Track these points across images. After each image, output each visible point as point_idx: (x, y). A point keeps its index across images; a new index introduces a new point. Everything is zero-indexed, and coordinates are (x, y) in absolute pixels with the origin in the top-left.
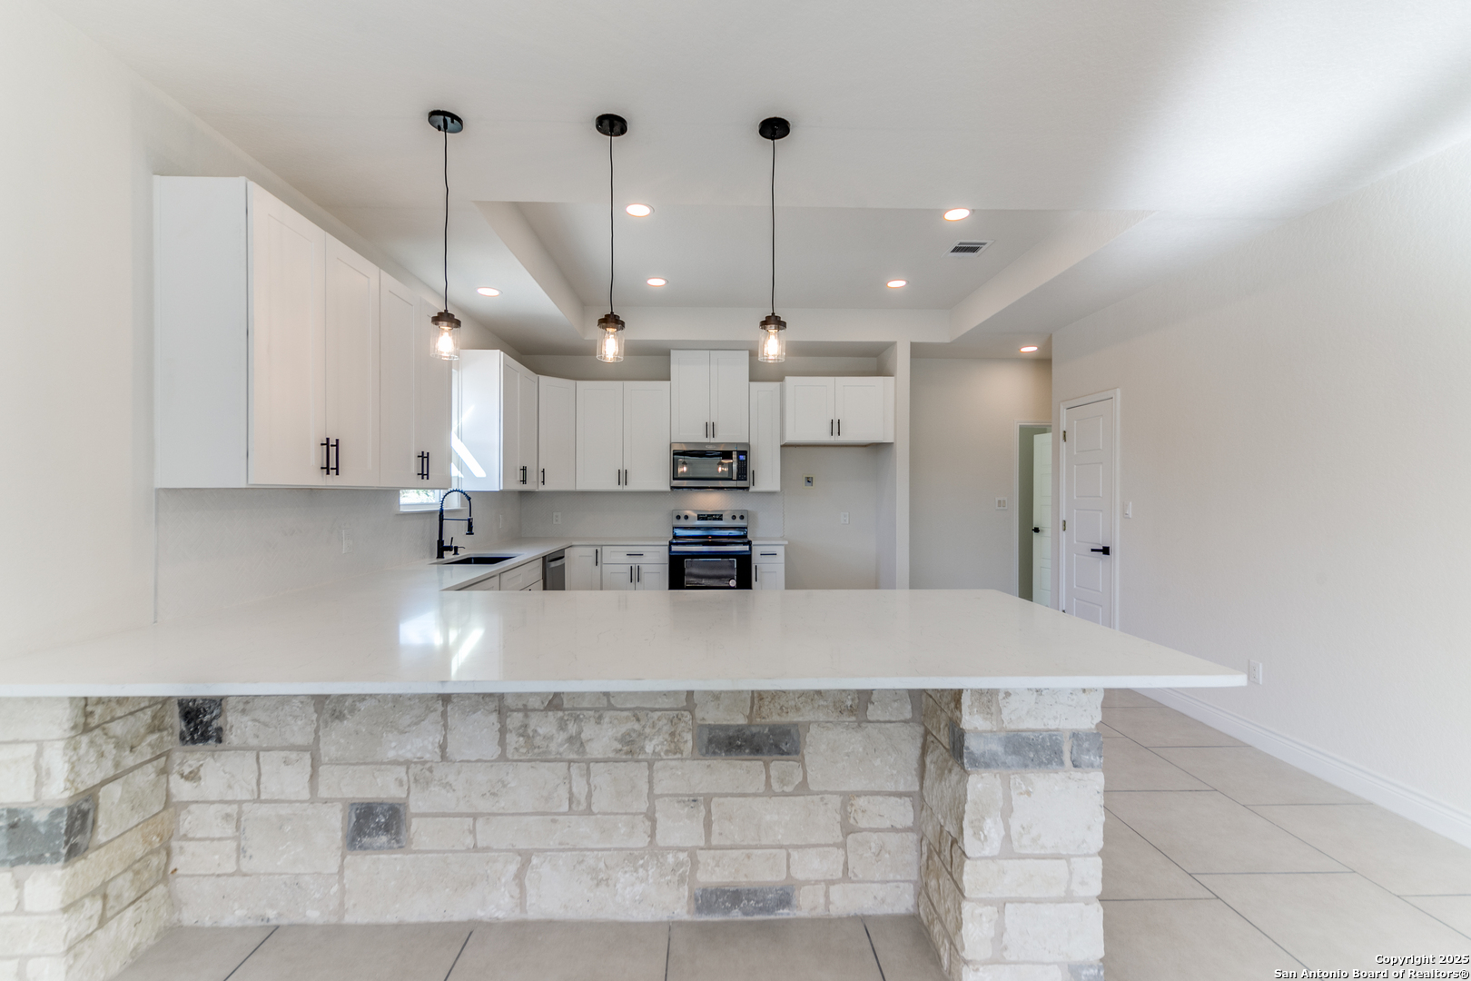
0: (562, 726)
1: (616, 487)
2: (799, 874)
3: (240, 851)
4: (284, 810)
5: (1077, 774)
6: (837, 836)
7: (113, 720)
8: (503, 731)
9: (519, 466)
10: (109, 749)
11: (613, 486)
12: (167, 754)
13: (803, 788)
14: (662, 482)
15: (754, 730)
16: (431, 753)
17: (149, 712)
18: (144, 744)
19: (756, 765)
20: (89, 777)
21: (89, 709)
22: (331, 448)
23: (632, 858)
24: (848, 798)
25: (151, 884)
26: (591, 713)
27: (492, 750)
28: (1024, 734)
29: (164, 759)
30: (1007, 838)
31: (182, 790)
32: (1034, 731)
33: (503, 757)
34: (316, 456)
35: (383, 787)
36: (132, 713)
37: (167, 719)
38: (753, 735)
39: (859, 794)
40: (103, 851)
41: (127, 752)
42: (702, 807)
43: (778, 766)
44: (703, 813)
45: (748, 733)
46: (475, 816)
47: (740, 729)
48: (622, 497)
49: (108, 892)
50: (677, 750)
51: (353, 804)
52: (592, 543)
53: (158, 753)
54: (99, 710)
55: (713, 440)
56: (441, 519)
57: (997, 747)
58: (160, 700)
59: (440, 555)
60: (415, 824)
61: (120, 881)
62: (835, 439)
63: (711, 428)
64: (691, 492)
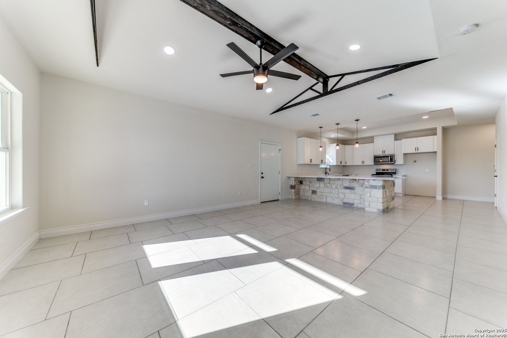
0: (330, 185)
1: (362, 164)
2: (355, 202)
3: (304, 193)
4: (307, 190)
5: (379, 190)
6: (359, 199)
8: (325, 185)
9: (340, 161)
11: (361, 164)
13: (355, 193)
14: (372, 163)
16: (319, 187)
17: (298, 181)
19: (350, 190)
20: (295, 184)
22: (311, 160)
23: (337, 198)
24: (361, 195)
27: (323, 187)
30: (370, 195)
31: (300, 188)
32: (373, 185)
33: (325, 187)
34: (310, 161)
35: (315, 189)
39: (362, 195)
40: (296, 189)
41: (297, 183)
42: (344, 194)
43: (352, 191)
46: (322, 192)
47: (348, 187)
48: (363, 166)
51: (312, 190)
53: (299, 184)
54: (296, 178)
55: (384, 154)
56: (326, 169)
57: (369, 186)
59: (326, 174)
60: (317, 192)
61: (297, 192)
62: (417, 152)
63: (384, 152)
64: (381, 165)
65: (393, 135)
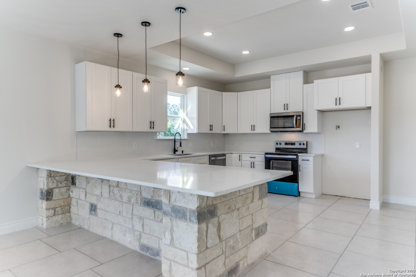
0: (119, 192)
4: (82, 202)
5: (190, 224)
7: (56, 176)
8: (110, 191)
10: (55, 181)
11: (249, 131)
12: (69, 186)
15: (153, 200)
17: (65, 176)
18: (63, 183)
19: (153, 211)
20: (51, 186)
21: (51, 173)
23: (129, 230)
25: (66, 212)
26: (124, 189)
27: (108, 196)
28: (176, 207)
29: (68, 187)
30: (172, 238)
31: (71, 194)
32: (179, 206)
33: (110, 198)
35: (94, 201)
36: (61, 176)
37: (69, 179)
38: (152, 202)
40: (54, 201)
41: (60, 184)
42: (142, 220)
44: (142, 222)
45: (151, 201)
46: (106, 211)
48: (252, 136)
49: (56, 210)
50: (137, 203)
51: (90, 203)
52: (238, 152)
53: (67, 185)
54: (53, 174)
55: (287, 111)
56: (175, 142)
57: (169, 209)
58: (67, 174)
59: (175, 153)
60: (98, 210)
61: (58, 208)
62: (338, 107)
63: (286, 106)
64: (282, 133)
65: (301, 74)
